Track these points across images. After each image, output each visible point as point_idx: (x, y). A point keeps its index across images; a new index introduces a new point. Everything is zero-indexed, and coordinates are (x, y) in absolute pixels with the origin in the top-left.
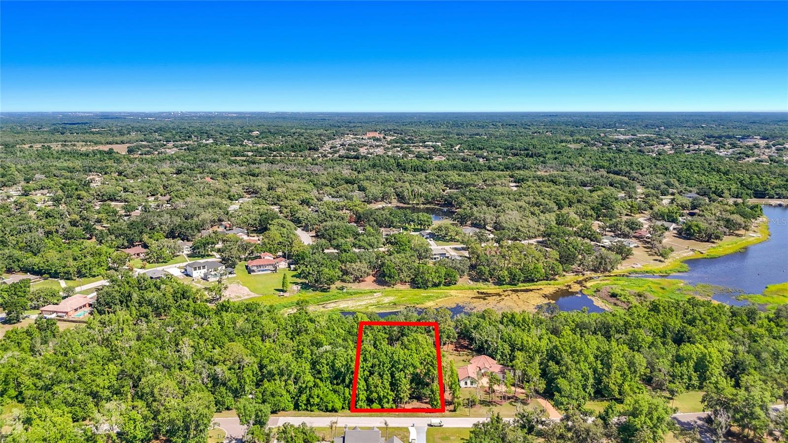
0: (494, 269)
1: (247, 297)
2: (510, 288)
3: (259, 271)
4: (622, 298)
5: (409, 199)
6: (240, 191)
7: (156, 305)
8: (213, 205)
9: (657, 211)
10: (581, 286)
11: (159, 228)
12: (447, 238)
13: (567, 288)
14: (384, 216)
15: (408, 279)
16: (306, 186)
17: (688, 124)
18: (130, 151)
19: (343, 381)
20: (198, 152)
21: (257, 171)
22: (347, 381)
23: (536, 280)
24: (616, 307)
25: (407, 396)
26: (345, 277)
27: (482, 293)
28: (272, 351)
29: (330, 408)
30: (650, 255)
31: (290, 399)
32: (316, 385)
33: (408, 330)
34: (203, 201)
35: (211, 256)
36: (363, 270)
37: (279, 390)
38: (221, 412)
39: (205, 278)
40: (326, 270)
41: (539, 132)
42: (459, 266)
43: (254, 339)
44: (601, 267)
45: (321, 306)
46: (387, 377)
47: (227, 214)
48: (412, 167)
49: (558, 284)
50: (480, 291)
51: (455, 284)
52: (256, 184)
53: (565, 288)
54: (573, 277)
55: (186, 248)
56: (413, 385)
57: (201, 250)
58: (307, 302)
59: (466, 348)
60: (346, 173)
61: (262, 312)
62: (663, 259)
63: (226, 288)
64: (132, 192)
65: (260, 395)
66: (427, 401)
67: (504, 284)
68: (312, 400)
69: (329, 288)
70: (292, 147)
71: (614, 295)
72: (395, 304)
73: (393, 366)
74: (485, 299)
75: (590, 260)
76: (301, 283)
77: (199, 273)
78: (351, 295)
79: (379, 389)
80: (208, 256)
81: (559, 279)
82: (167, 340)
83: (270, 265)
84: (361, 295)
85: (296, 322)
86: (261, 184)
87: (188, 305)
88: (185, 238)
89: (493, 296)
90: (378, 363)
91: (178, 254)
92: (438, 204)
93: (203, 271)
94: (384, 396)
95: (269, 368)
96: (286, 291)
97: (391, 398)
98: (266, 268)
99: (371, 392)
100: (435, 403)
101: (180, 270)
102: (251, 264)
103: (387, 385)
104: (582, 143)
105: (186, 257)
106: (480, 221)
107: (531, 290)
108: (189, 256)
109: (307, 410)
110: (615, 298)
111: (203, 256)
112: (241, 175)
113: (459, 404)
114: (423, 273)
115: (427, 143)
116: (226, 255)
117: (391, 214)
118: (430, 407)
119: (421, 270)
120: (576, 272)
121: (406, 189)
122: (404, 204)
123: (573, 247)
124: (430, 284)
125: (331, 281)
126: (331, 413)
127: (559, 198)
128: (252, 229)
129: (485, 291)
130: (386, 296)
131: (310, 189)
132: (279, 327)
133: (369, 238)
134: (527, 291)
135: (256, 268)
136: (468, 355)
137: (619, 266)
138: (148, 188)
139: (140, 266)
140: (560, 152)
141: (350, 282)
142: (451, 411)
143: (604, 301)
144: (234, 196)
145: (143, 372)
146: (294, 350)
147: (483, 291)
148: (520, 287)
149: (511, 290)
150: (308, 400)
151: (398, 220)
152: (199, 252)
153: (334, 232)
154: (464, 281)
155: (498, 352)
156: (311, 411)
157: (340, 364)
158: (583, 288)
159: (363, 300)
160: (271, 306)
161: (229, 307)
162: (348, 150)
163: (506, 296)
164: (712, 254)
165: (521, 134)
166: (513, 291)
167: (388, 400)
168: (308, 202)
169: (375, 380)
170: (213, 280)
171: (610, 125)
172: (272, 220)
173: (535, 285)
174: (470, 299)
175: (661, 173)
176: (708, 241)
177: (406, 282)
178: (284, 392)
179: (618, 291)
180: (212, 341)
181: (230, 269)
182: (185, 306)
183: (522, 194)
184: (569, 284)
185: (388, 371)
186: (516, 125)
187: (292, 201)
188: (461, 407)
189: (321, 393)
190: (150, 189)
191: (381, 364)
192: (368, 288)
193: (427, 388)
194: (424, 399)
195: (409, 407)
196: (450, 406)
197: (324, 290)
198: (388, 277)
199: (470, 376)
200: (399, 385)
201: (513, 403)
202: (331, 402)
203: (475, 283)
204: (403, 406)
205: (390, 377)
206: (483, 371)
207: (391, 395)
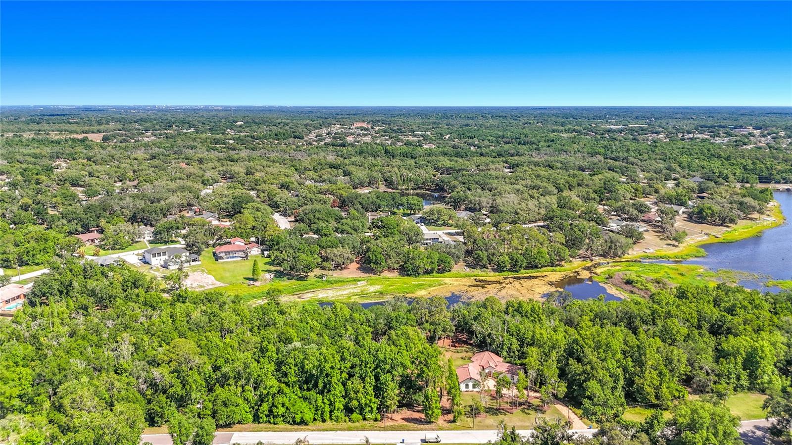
0: (493, 254)
1: (211, 287)
2: (511, 275)
3: (228, 258)
4: (639, 285)
5: (397, 184)
6: (216, 175)
7: (99, 295)
8: (183, 189)
9: (663, 194)
10: (591, 273)
11: (119, 212)
12: (440, 222)
13: (576, 274)
14: (370, 199)
15: (396, 266)
16: (287, 171)
17: (678, 116)
18: (105, 139)
19: (316, 385)
20: (176, 139)
21: (236, 157)
22: (321, 385)
23: (540, 266)
24: (633, 295)
25: (395, 403)
26: (325, 264)
27: (480, 281)
28: (230, 349)
29: (298, 420)
30: (661, 239)
31: (248, 410)
32: (280, 392)
33: (397, 322)
34: (173, 185)
35: (176, 242)
36: (346, 255)
37: (234, 398)
38: (159, 426)
39: (165, 266)
40: (303, 256)
41: (530, 123)
42: (453, 251)
43: (209, 334)
44: (611, 251)
45: (296, 296)
46: (370, 380)
47: (198, 198)
48: (400, 153)
49: (565, 271)
50: (477, 278)
51: (450, 271)
52: (233, 168)
53: (572, 275)
54: (580, 262)
55: (147, 233)
56: (403, 389)
57: (164, 236)
58: (279, 291)
59: (465, 343)
60: (331, 158)
61: (225, 303)
62: (676, 244)
63: (186, 276)
64: (98, 177)
65: (210, 405)
66: (420, 409)
67: (504, 271)
68: (275, 410)
69: (306, 276)
70: (276, 135)
71: (629, 282)
72: (381, 293)
73: (377, 366)
74: (483, 287)
75: (598, 244)
76: (275, 271)
77: (159, 260)
78: (332, 283)
79: (360, 395)
80: (172, 242)
81: (565, 265)
82: (105, 336)
83: (240, 251)
84: (343, 283)
85: (264, 314)
86: (239, 169)
87: (138, 295)
88: (147, 223)
89: (493, 283)
90: (358, 363)
91: (139, 240)
92: (429, 190)
93: (163, 258)
94: (366, 404)
95: (224, 370)
96: (256, 280)
97: (375, 406)
98: (237, 255)
99: (351, 399)
100: (430, 412)
101: (137, 257)
102: (218, 249)
103: (371, 390)
104: (574, 133)
105: (147, 243)
106: (475, 205)
107: (535, 277)
108: (151, 242)
109: (270, 422)
110: (631, 285)
111: (166, 242)
112: (219, 160)
113: (460, 413)
114: (413, 259)
115: (416, 133)
116: (191, 240)
117: (378, 198)
118: (423, 416)
119: (411, 256)
120: (584, 257)
121: (395, 173)
122: (393, 189)
123: (580, 230)
124: (421, 271)
125: (308, 268)
126: (299, 427)
127: (558, 182)
128: (225, 214)
129: (483, 278)
130: (371, 284)
131: (292, 173)
132: (242, 320)
133: (353, 221)
134: (530, 278)
135: (224, 254)
136: (467, 352)
137: (630, 252)
138: (116, 172)
139: (92, 252)
140: (553, 141)
141: (330, 270)
142: (450, 422)
143: (618, 288)
144: (208, 180)
145: (65, 376)
146: (257, 348)
147: (481, 278)
148: (523, 274)
149: (512, 277)
150: (270, 411)
151: (386, 204)
152: (162, 238)
153: (314, 216)
154: (459, 268)
155: (504, 347)
156: (275, 424)
157: (311, 365)
158: (593, 275)
159: (345, 289)
160: (237, 296)
161: (186, 298)
162: (334, 138)
163: (507, 284)
164: (729, 238)
165: (512, 125)
166: (515, 278)
167: (372, 408)
168: (288, 186)
169: (356, 383)
170: (173, 267)
171: (600, 117)
172: (246, 204)
173: (539, 271)
174: (466, 288)
175: (661, 159)
176: (721, 225)
177: (394, 269)
178: (240, 401)
179: (634, 277)
180: (159, 337)
181: (194, 256)
182: (134, 297)
183: (518, 178)
184: (577, 270)
185: (371, 372)
186: (506, 117)
187: (270, 185)
188: (463, 417)
189: (286, 400)
190: (117, 174)
191: (363, 364)
192: (351, 276)
193: (420, 393)
194: (416, 407)
195: (398, 417)
196: (449, 415)
197: (301, 279)
198: (374, 263)
199: (472, 376)
200: (385, 390)
201: (526, 410)
202: (299, 412)
203: (472, 270)
204: (390, 415)
205: (374, 380)
206: (487, 371)
207: (374, 403)
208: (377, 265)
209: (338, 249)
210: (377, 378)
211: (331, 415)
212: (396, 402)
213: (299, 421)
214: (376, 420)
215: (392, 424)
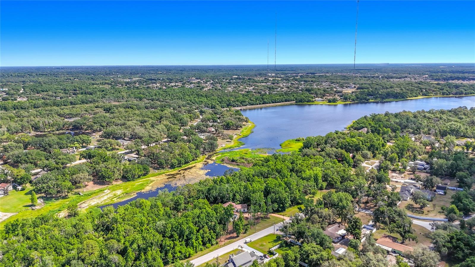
0: (168, 160)
1: (6, 217)
2: (179, 169)
4: (238, 161)
5: (44, 129)
10: (211, 160)
23: (189, 162)
29: (187, 256)
30: (223, 140)
32: (175, 245)
36: (87, 177)
37: (157, 256)
42: (146, 162)
49: (201, 162)
50: (166, 174)
51: (149, 173)
53: (205, 163)
54: (202, 157)
62: (230, 141)
67: (176, 168)
72: (127, 194)
78: (90, 195)
79: (207, 235)
81: (198, 159)
84: (96, 194)
94: (212, 237)
96: (35, 206)
97: (215, 238)
99: (203, 238)
107: (192, 168)
110: (235, 162)
119: (128, 169)
124: (136, 177)
129: (169, 173)
130: (114, 191)
137: (218, 147)
141: (81, 188)
142: (244, 233)
143: (231, 165)
154: (152, 171)
158: (214, 161)
159: (103, 197)
163: (183, 174)
164: (243, 135)
166: (183, 170)
171: (109, 73)
173: (191, 164)
174: (167, 180)
177: (119, 179)
184: (204, 160)
186: (46, 75)
189: (179, 249)
192: (96, 189)
195: (222, 240)
197: (64, 198)
202: (187, 252)
203: (159, 170)
208: (109, 178)
214: (217, 244)
215: (224, 243)
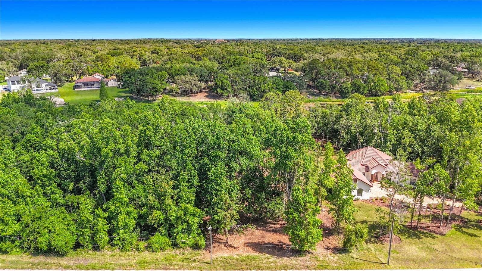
3: (85, 88)
25: (232, 216)
36: (193, 82)
44: (441, 85)
54: (414, 94)
55: (24, 73)
56: (248, 192)
57: (36, 73)
66: (278, 226)
69: (154, 100)
76: (126, 96)
83: (97, 82)
93: (22, 86)
94: (177, 218)
97: (194, 221)
98: (94, 86)
100: (303, 234)
101: (3, 87)
113: (359, 235)
118: (285, 239)
135: (82, 85)
142: (336, 251)
147: (325, 103)
154: (303, 94)
155: (388, 144)
167: (189, 225)
181: (52, 85)
191: (178, 148)
192: (198, 101)
193: (278, 200)
194: (271, 223)
195: (238, 240)
196: (331, 237)
197: (148, 102)
198: (221, 89)
199: (357, 177)
200: (214, 192)
201: (463, 229)
202: (46, 231)
203: (315, 97)
204: (223, 238)
205: (197, 178)
206: (373, 172)
207: (194, 215)
208: (223, 90)
209: (186, 76)
210: (203, 175)
211: (112, 239)
212: (235, 214)
213: (46, 248)
214: (196, 247)
215: (225, 255)
